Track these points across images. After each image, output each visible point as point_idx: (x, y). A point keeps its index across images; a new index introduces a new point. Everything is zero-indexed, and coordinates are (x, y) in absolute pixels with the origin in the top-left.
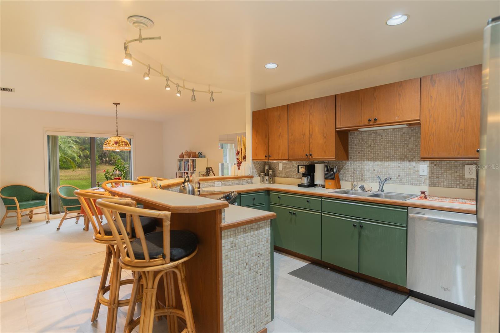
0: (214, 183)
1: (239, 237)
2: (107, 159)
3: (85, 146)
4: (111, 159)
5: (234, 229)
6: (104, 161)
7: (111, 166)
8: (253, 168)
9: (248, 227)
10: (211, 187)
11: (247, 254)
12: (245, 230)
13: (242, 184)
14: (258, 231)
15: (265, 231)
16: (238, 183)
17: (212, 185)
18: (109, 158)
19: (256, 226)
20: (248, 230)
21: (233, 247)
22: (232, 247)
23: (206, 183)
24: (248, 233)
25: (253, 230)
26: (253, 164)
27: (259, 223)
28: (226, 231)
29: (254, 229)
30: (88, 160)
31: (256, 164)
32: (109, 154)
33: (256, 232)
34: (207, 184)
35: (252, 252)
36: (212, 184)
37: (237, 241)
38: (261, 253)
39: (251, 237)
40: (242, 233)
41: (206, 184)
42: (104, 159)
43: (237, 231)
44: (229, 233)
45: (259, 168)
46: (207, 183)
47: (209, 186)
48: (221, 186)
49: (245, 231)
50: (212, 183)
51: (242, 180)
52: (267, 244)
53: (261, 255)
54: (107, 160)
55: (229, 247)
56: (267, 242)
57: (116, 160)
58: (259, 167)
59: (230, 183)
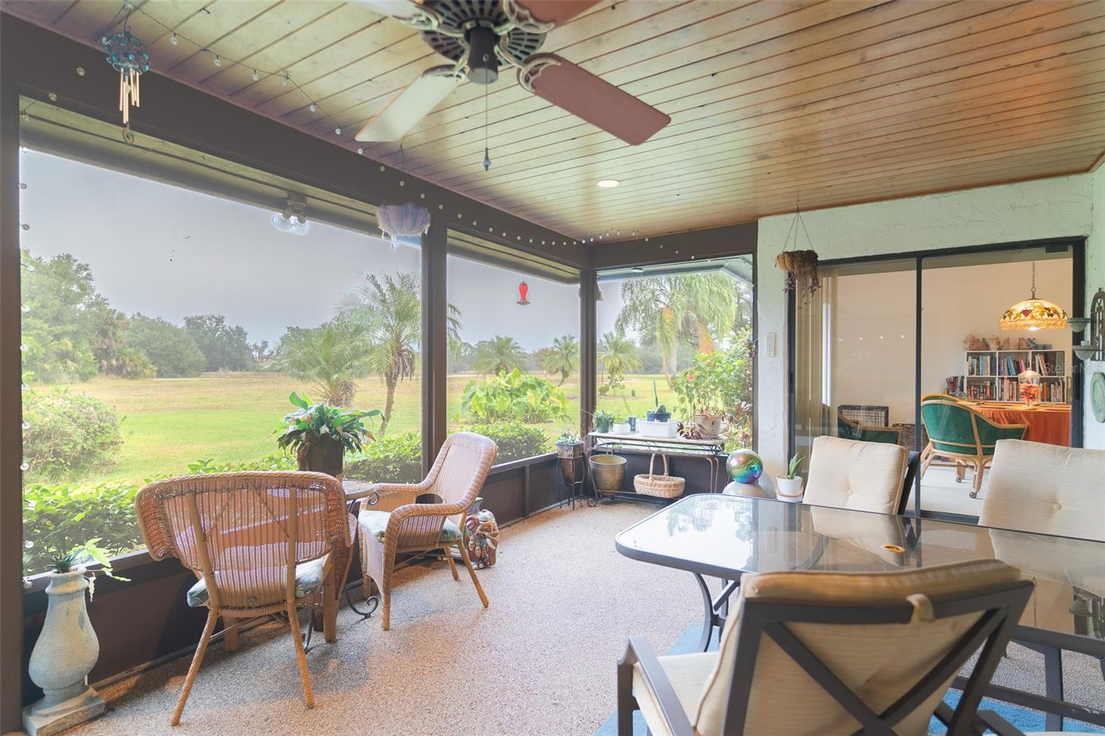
2: (114, 362)
3: (61, 327)
4: (124, 362)
6: (105, 367)
7: (125, 379)
18: (117, 360)
30: (66, 363)
32: (118, 350)
42: (103, 361)
54: (112, 365)
57: (136, 366)
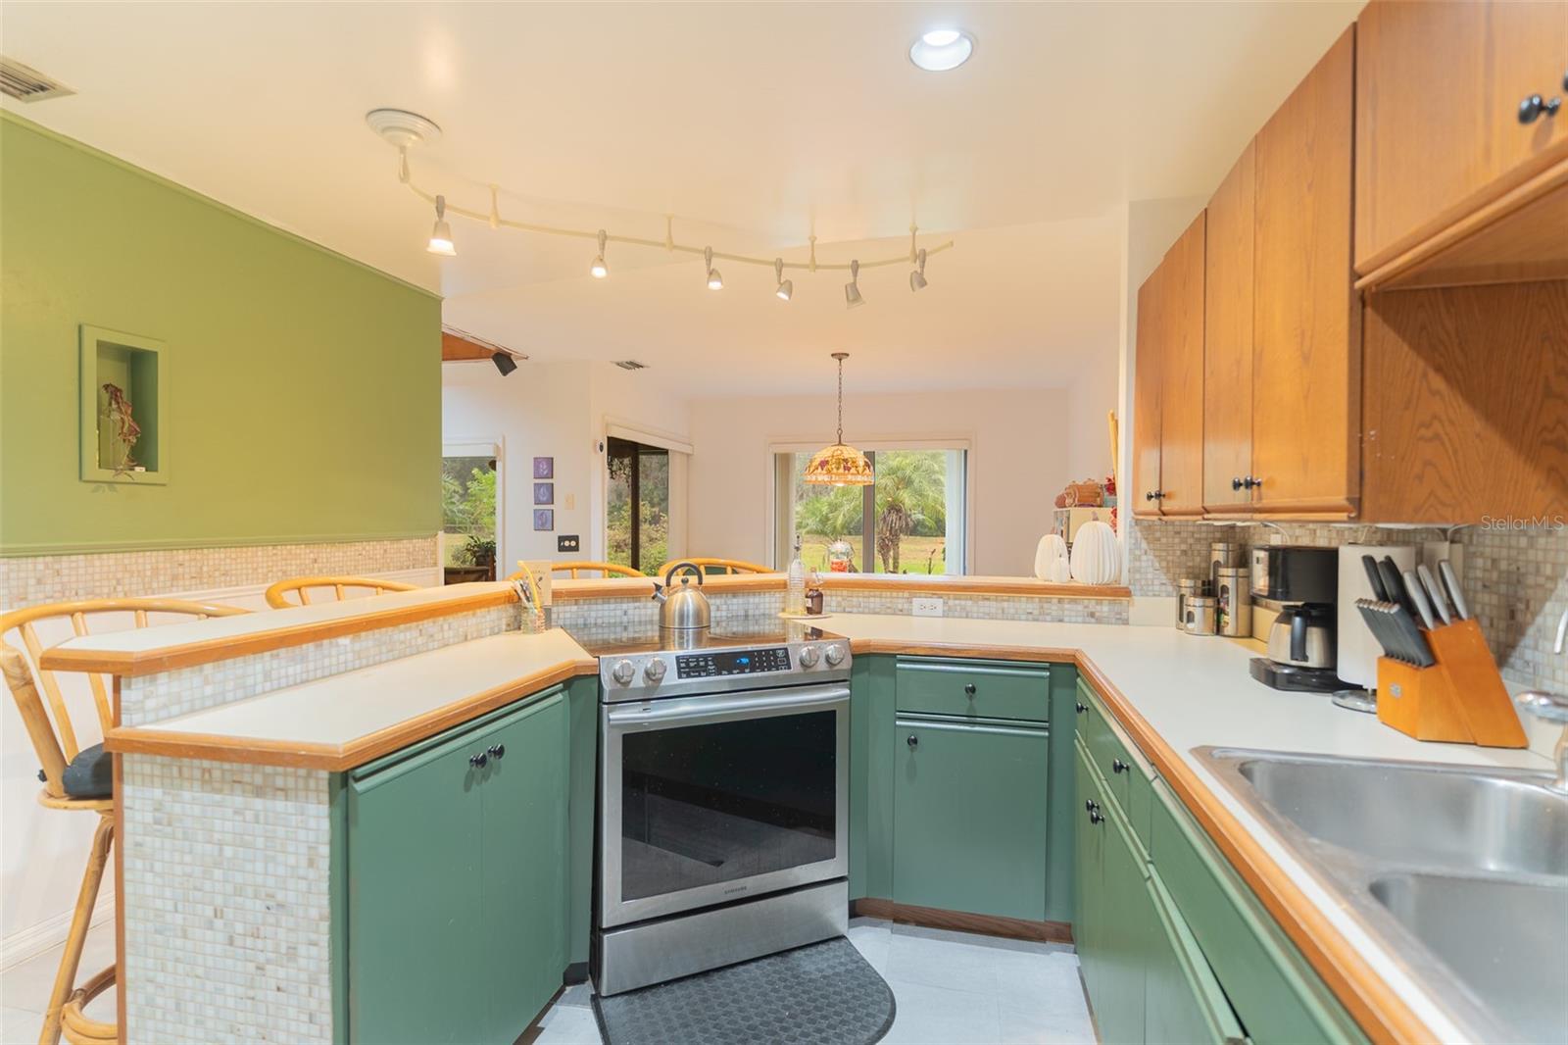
0: (911, 602)
1: (187, 795)
5: (167, 760)
8: (1137, 552)
9: (223, 771)
10: (894, 614)
11: (218, 874)
12: (207, 776)
13: (1061, 621)
14: (269, 803)
15: (302, 814)
16: (1036, 612)
17: (900, 606)
19: (258, 779)
20: (223, 780)
21: (160, 824)
22: (157, 822)
23: (874, 597)
24: (220, 791)
25: (244, 792)
26: (1139, 535)
27: (269, 769)
28: (137, 756)
29: (248, 787)
31: (1158, 535)
33: (258, 803)
34: (878, 600)
35: (239, 878)
36: (901, 604)
37: (177, 808)
38: (280, 896)
39: (236, 813)
40: (197, 785)
41: (872, 599)
43: (175, 770)
44: (147, 769)
45: (1184, 552)
46: (881, 597)
47: (889, 611)
48: (943, 616)
49: (206, 781)
50: (900, 601)
51: (1060, 601)
52: (312, 874)
53: (280, 906)
55: (149, 818)
56: (311, 863)
58: (1184, 547)
59: (992, 606)
